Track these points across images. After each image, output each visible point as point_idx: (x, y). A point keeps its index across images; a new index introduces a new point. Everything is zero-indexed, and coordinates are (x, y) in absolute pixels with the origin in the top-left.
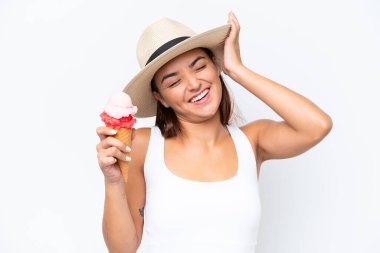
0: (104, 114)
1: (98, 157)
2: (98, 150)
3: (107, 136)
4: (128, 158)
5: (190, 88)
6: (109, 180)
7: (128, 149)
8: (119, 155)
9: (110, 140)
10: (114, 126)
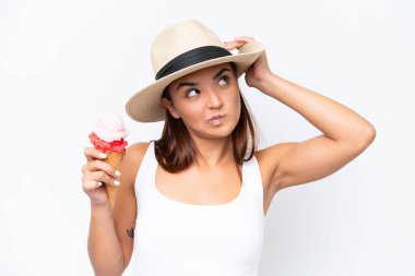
0: (93, 136)
1: (83, 180)
2: (83, 172)
3: (95, 159)
4: (117, 183)
5: (210, 106)
6: (95, 204)
7: (118, 173)
8: (107, 179)
9: (98, 164)
10: (104, 150)
